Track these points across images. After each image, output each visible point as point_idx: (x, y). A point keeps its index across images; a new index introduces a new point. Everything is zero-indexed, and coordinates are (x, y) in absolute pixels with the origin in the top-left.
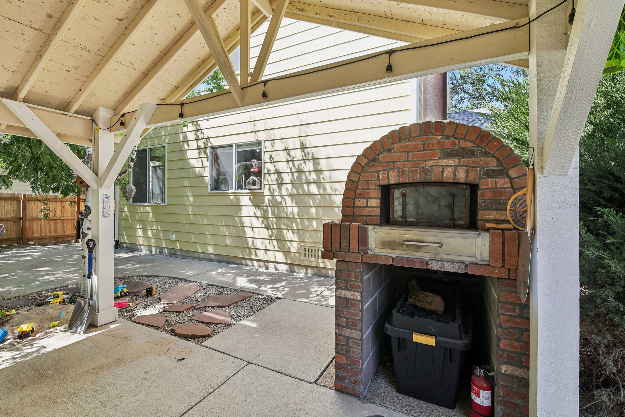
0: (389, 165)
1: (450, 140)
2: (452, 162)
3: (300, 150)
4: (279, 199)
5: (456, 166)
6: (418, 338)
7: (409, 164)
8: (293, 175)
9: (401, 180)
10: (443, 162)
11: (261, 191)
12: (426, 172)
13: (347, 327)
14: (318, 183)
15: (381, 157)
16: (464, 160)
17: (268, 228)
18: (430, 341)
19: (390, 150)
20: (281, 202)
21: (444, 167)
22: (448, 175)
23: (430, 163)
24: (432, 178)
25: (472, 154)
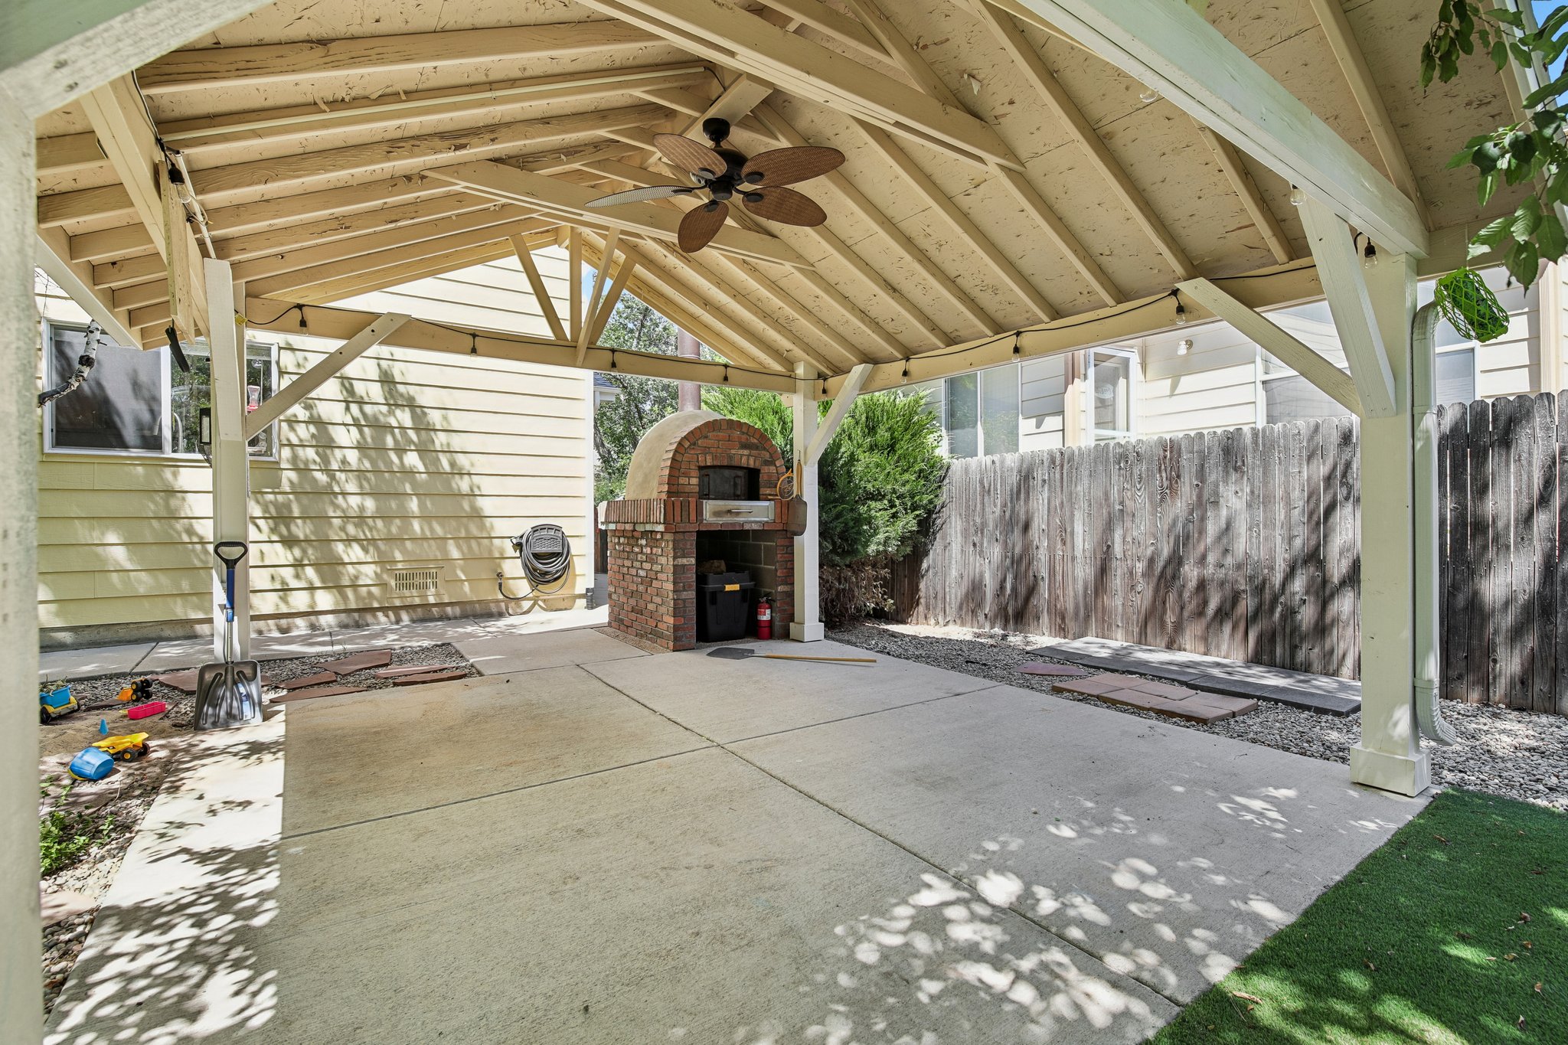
0: (706, 450)
1: (744, 436)
2: (746, 452)
3: (379, 384)
4: (322, 478)
5: (749, 456)
6: (729, 588)
7: (719, 450)
8: (361, 433)
9: (715, 463)
10: (741, 452)
11: (271, 459)
12: (730, 457)
13: (684, 590)
14: (424, 451)
15: (700, 442)
16: (754, 452)
17: (289, 542)
18: (736, 587)
19: (706, 437)
20: (330, 485)
21: (742, 455)
22: (744, 462)
23: (733, 452)
24: (735, 463)
25: (757, 448)
